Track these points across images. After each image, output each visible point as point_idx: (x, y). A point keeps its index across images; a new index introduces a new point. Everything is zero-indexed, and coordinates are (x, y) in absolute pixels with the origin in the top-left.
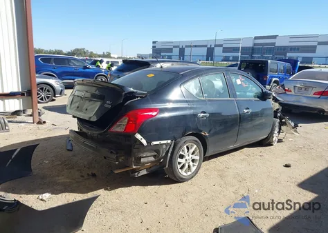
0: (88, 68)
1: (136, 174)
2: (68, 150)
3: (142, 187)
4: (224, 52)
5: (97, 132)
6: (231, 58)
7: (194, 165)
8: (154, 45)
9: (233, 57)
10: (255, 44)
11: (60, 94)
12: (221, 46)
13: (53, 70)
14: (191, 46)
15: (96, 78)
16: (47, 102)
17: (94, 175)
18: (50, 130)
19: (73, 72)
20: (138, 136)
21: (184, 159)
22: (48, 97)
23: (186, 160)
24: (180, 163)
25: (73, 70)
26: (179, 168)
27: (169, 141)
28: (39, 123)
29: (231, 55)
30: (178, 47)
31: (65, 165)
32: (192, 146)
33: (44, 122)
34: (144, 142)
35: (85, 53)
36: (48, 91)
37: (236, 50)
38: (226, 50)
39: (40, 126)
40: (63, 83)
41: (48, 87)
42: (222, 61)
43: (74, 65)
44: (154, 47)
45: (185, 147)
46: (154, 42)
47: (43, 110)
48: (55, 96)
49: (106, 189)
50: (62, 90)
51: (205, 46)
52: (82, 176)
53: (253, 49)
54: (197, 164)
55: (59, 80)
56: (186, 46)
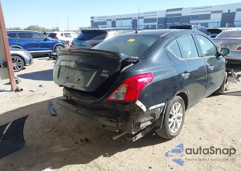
0: (48, 40)
1: (134, 138)
2: (53, 115)
3: (137, 149)
4: (145, 22)
5: (92, 101)
6: (150, 27)
7: (179, 122)
8: (92, 19)
9: (152, 26)
10: (167, 15)
11: (30, 63)
12: (142, 18)
13: (19, 43)
14: (121, 19)
15: (55, 48)
16: (19, 71)
17: (87, 140)
18: (29, 96)
19: (36, 44)
20: (139, 103)
21: (173, 118)
22: (19, 67)
23: (174, 119)
24: (170, 122)
25: (36, 42)
26: (170, 127)
27: (163, 104)
28: (17, 90)
29: (150, 24)
30: (110, 20)
31: (55, 132)
32: (178, 104)
33: (22, 90)
34: (144, 108)
35: (38, 29)
36: (19, 61)
37: (154, 20)
38: (146, 21)
39: (19, 93)
40: (31, 53)
41: (19, 58)
42: (144, 29)
43: (36, 38)
44: (92, 21)
45: (173, 106)
46: (92, 18)
47: (19, 79)
48: (25, 65)
49: (105, 156)
50: (30, 60)
51: (131, 18)
52: (76, 143)
53: (166, 19)
54: (181, 121)
55: (26, 51)
56: (117, 19)
